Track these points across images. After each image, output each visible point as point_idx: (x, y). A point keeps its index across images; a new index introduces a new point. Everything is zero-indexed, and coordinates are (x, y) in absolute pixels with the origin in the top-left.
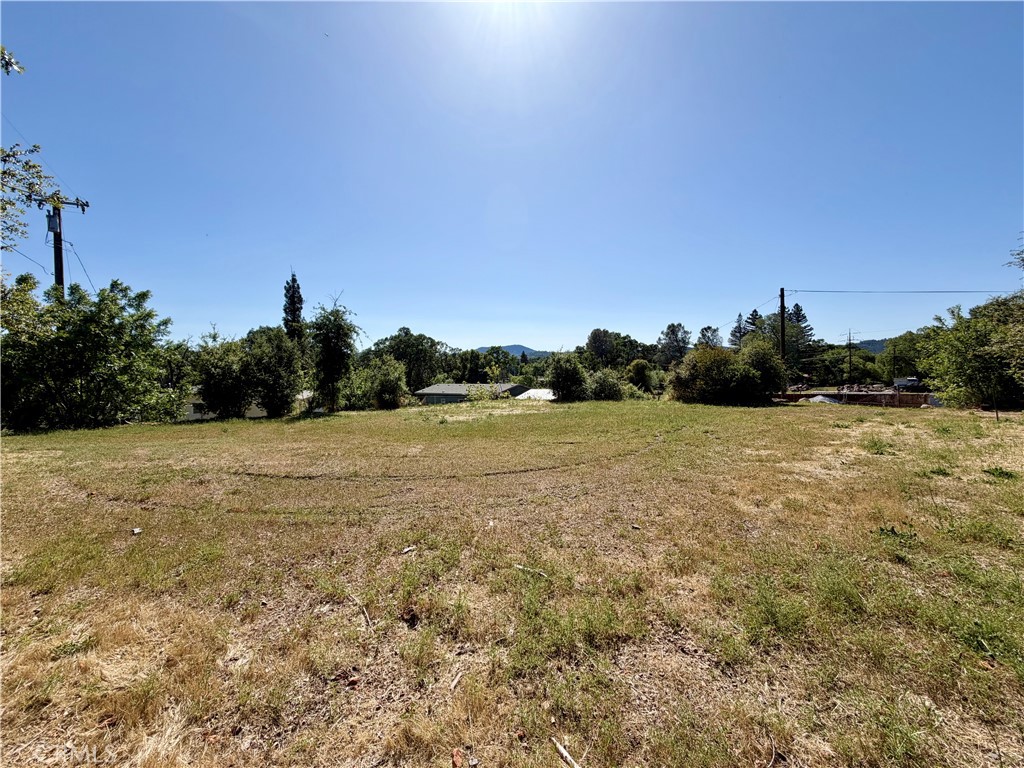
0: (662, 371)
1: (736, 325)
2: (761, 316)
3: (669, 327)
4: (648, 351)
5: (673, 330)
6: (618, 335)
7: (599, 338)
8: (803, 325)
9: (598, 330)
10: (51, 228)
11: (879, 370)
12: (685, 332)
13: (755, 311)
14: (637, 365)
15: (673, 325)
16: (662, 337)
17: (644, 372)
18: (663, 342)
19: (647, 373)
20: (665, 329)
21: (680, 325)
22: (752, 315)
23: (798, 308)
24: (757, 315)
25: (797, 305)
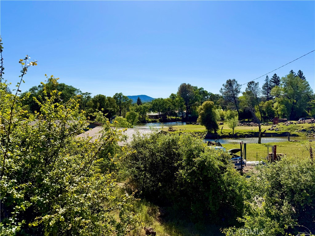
0: (222, 110)
1: (265, 82)
2: (279, 78)
3: (228, 82)
4: (214, 97)
5: (230, 83)
6: (196, 88)
7: (184, 89)
9: (184, 84)
12: (237, 85)
13: (275, 74)
15: (230, 80)
16: (223, 87)
17: (211, 110)
18: (224, 91)
19: (213, 110)
20: (225, 83)
21: (234, 80)
22: (273, 77)
23: (300, 73)
24: (276, 77)
25: (300, 71)
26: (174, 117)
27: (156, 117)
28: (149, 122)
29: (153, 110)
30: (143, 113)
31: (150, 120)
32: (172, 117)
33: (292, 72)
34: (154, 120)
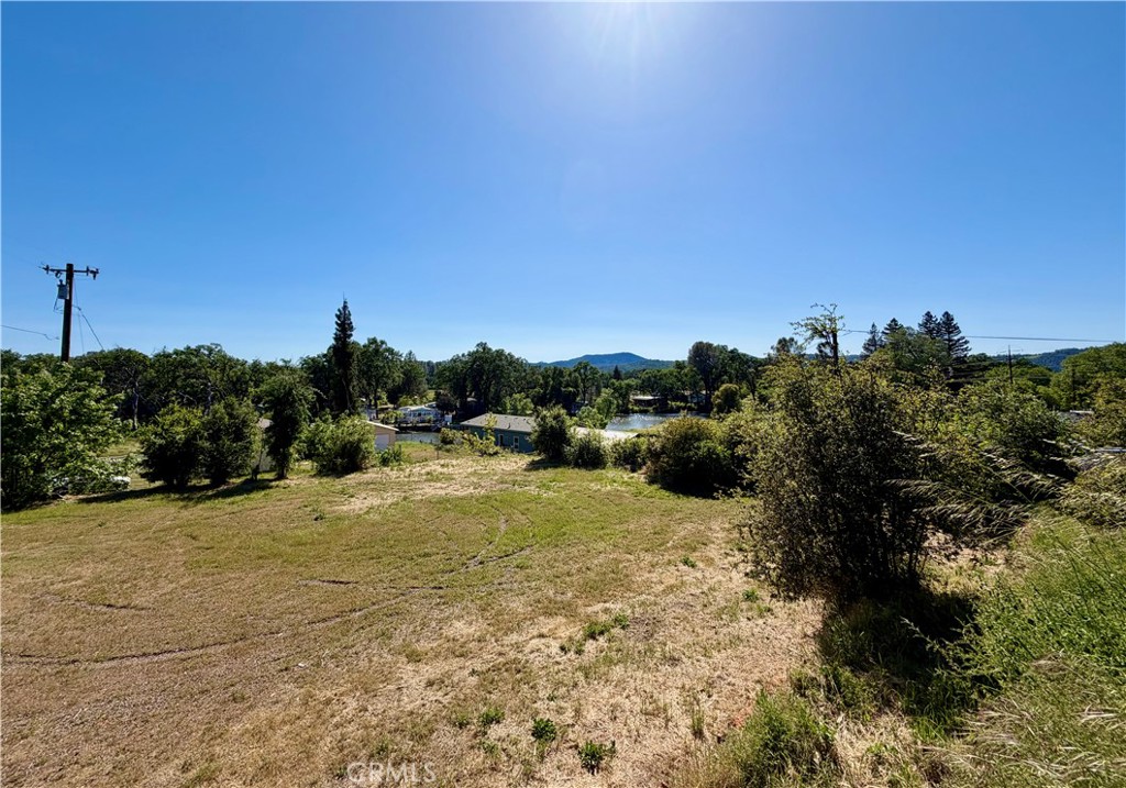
1: (869, 336)
2: (901, 327)
3: (780, 342)
5: (783, 345)
6: (724, 348)
7: (701, 352)
8: (956, 338)
9: (701, 343)
10: (61, 296)
11: (1056, 396)
13: (894, 320)
14: (726, 390)
15: (784, 339)
19: (738, 400)
20: (775, 344)
21: (792, 340)
22: (890, 325)
23: (948, 317)
24: (896, 325)
25: (946, 313)
26: (683, 404)
27: (648, 403)
28: (634, 412)
29: (643, 389)
30: (625, 396)
31: (636, 408)
32: (678, 403)
33: (928, 315)
34: (644, 409)
